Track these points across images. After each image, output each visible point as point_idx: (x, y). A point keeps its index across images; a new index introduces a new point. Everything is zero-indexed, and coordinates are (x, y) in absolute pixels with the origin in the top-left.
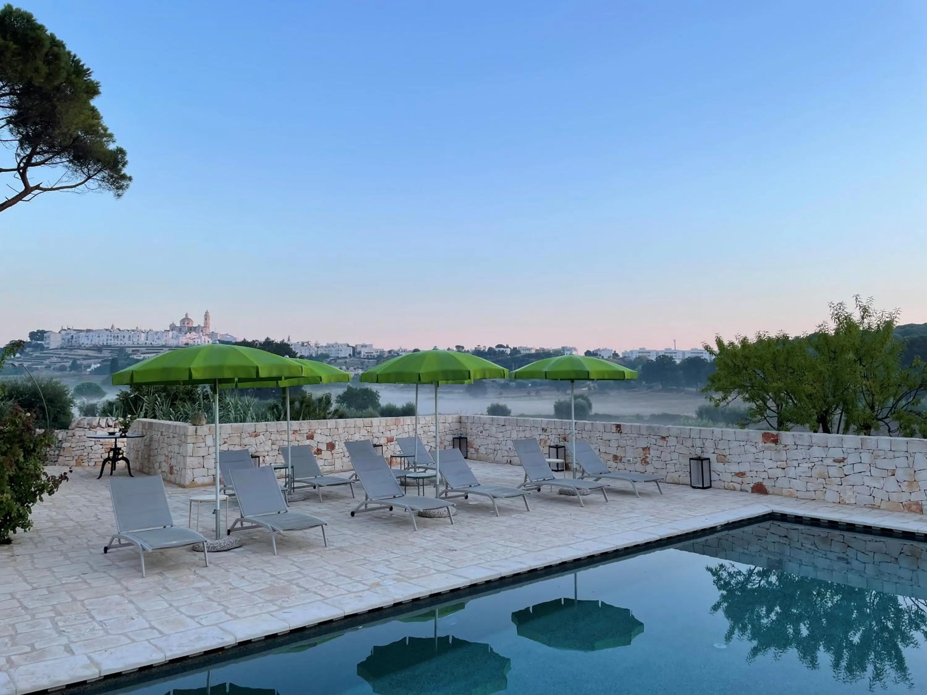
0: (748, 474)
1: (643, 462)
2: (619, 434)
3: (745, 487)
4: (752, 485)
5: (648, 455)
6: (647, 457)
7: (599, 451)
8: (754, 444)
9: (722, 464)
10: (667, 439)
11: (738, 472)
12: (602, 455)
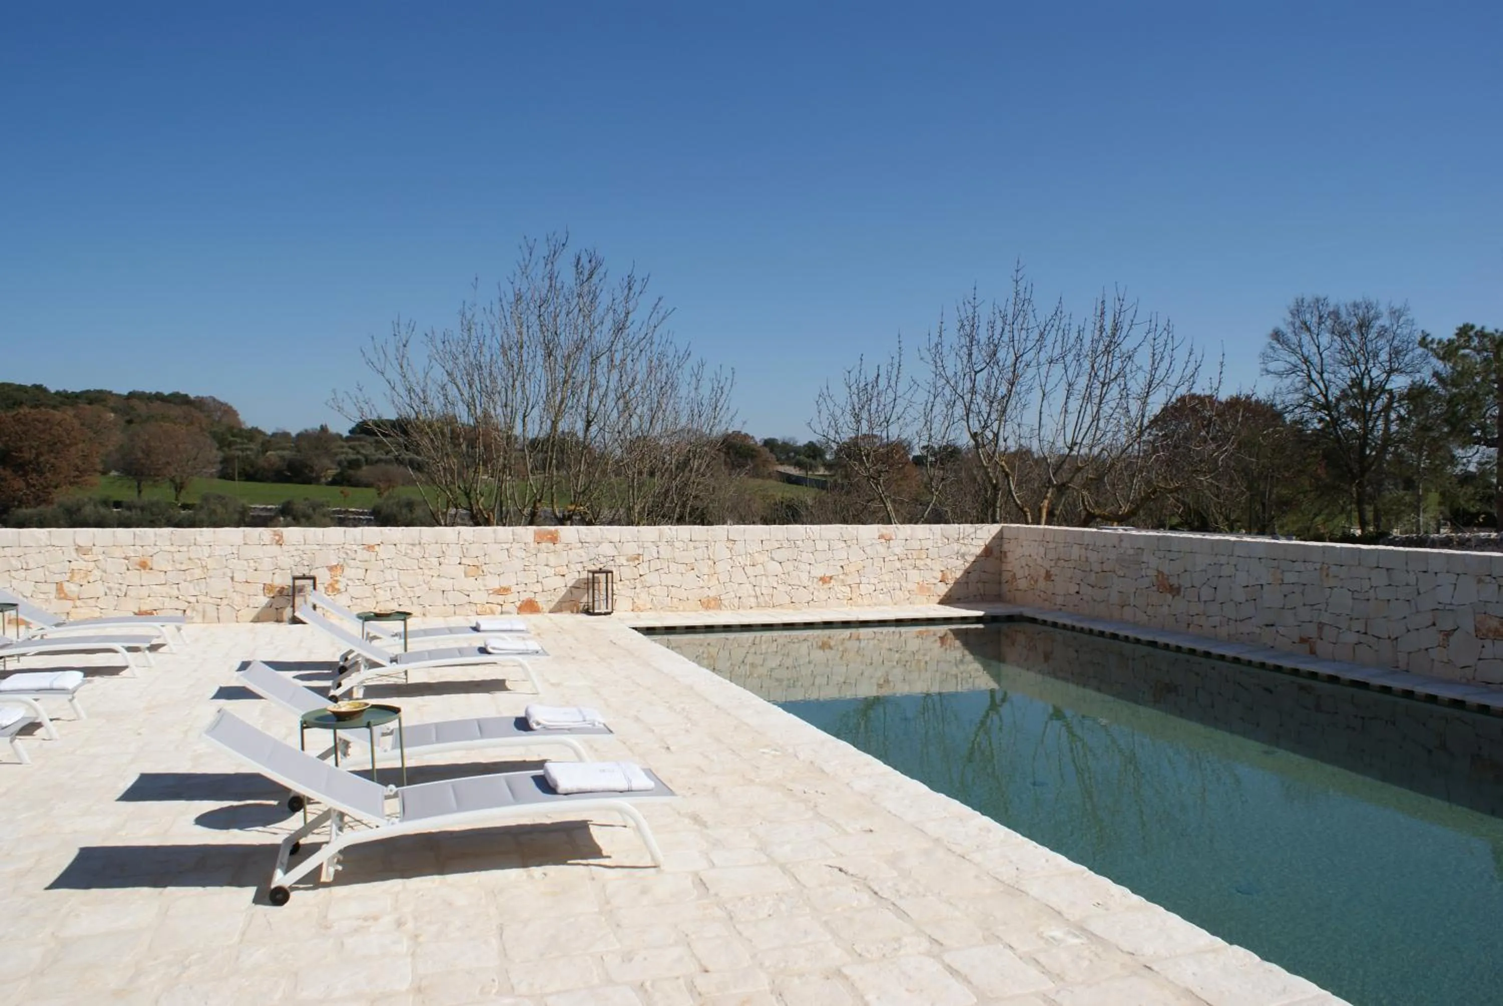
0: (514, 589)
1: (330, 589)
2: (279, 547)
3: (506, 607)
4: (518, 604)
5: (339, 578)
6: (337, 581)
7: (232, 578)
8: (523, 546)
9: (473, 578)
10: (377, 548)
11: (498, 587)
12: (239, 587)
